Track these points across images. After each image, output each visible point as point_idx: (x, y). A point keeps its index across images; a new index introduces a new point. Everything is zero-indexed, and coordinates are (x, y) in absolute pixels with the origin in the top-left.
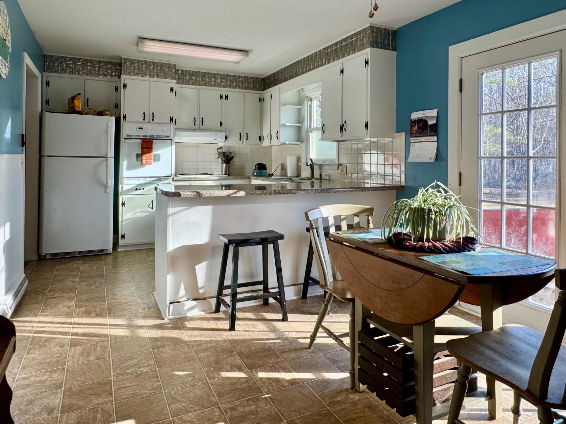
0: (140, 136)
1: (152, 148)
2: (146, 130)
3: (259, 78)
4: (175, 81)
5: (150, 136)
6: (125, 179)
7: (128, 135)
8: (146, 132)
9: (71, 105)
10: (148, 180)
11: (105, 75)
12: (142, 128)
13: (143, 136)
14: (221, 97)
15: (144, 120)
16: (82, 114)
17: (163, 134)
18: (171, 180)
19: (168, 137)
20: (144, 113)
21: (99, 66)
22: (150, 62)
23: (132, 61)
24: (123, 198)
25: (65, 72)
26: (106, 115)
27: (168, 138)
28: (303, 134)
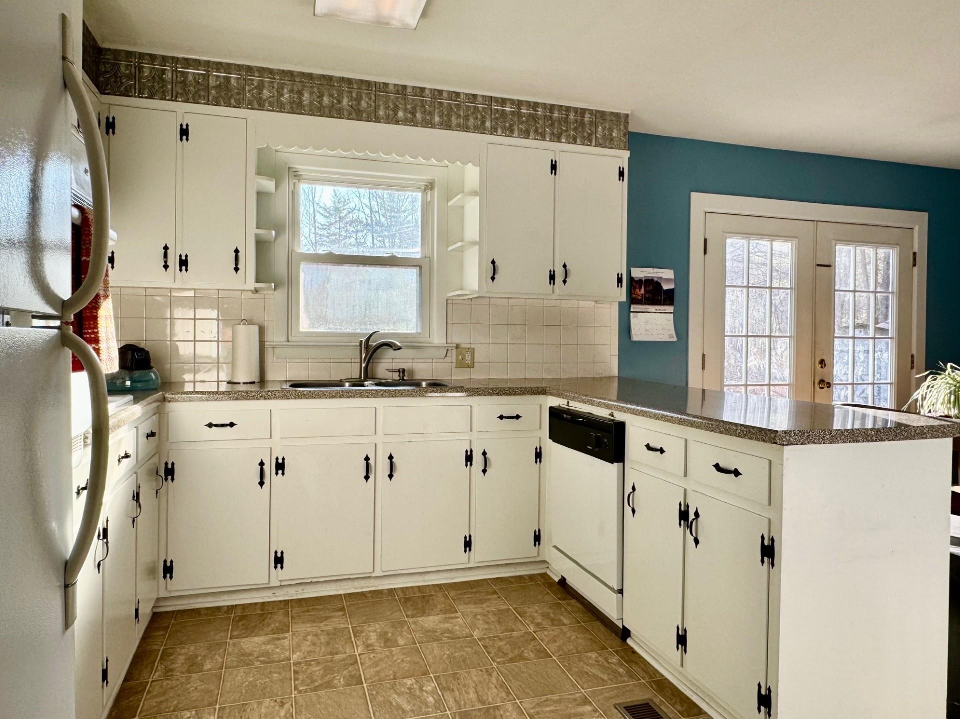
28: (280, 267)
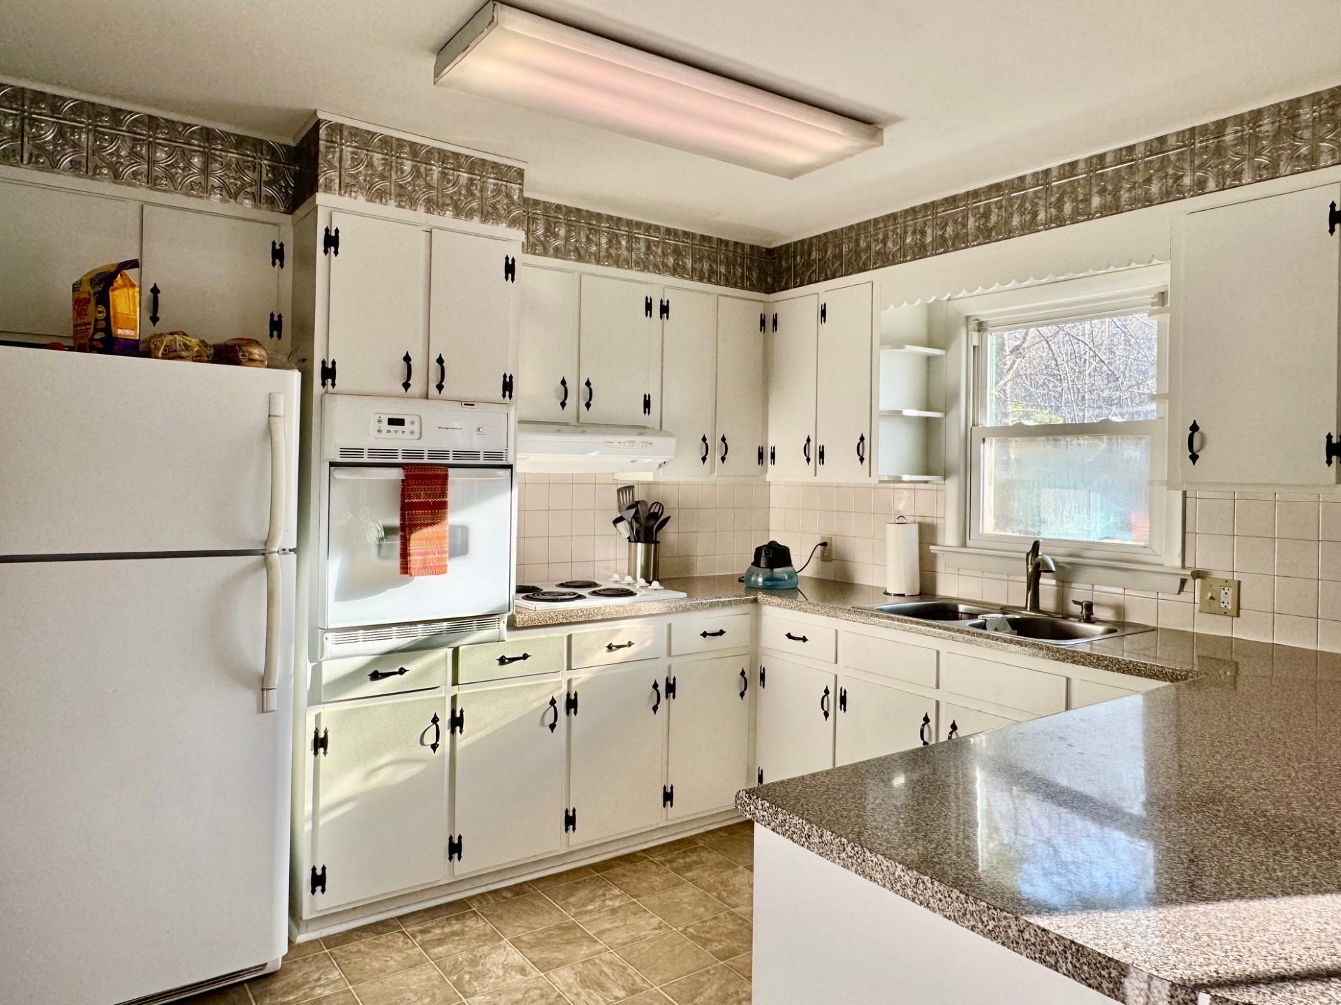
0: (391, 453)
1: (443, 506)
2: (416, 428)
3: (759, 248)
4: (519, 235)
5: (433, 453)
6: (329, 635)
7: (345, 452)
8: (416, 436)
9: (94, 312)
10: (421, 633)
11: (233, 194)
12: (401, 422)
13: (408, 453)
14: (649, 307)
15: (406, 386)
16: (147, 354)
17: (480, 444)
18: (504, 626)
19: (499, 455)
20: (407, 359)
21: (203, 153)
22: (431, 151)
23: (363, 138)
24: (318, 717)
25: (54, 166)
26: (251, 361)
27: (498, 463)
28: (952, 449)
